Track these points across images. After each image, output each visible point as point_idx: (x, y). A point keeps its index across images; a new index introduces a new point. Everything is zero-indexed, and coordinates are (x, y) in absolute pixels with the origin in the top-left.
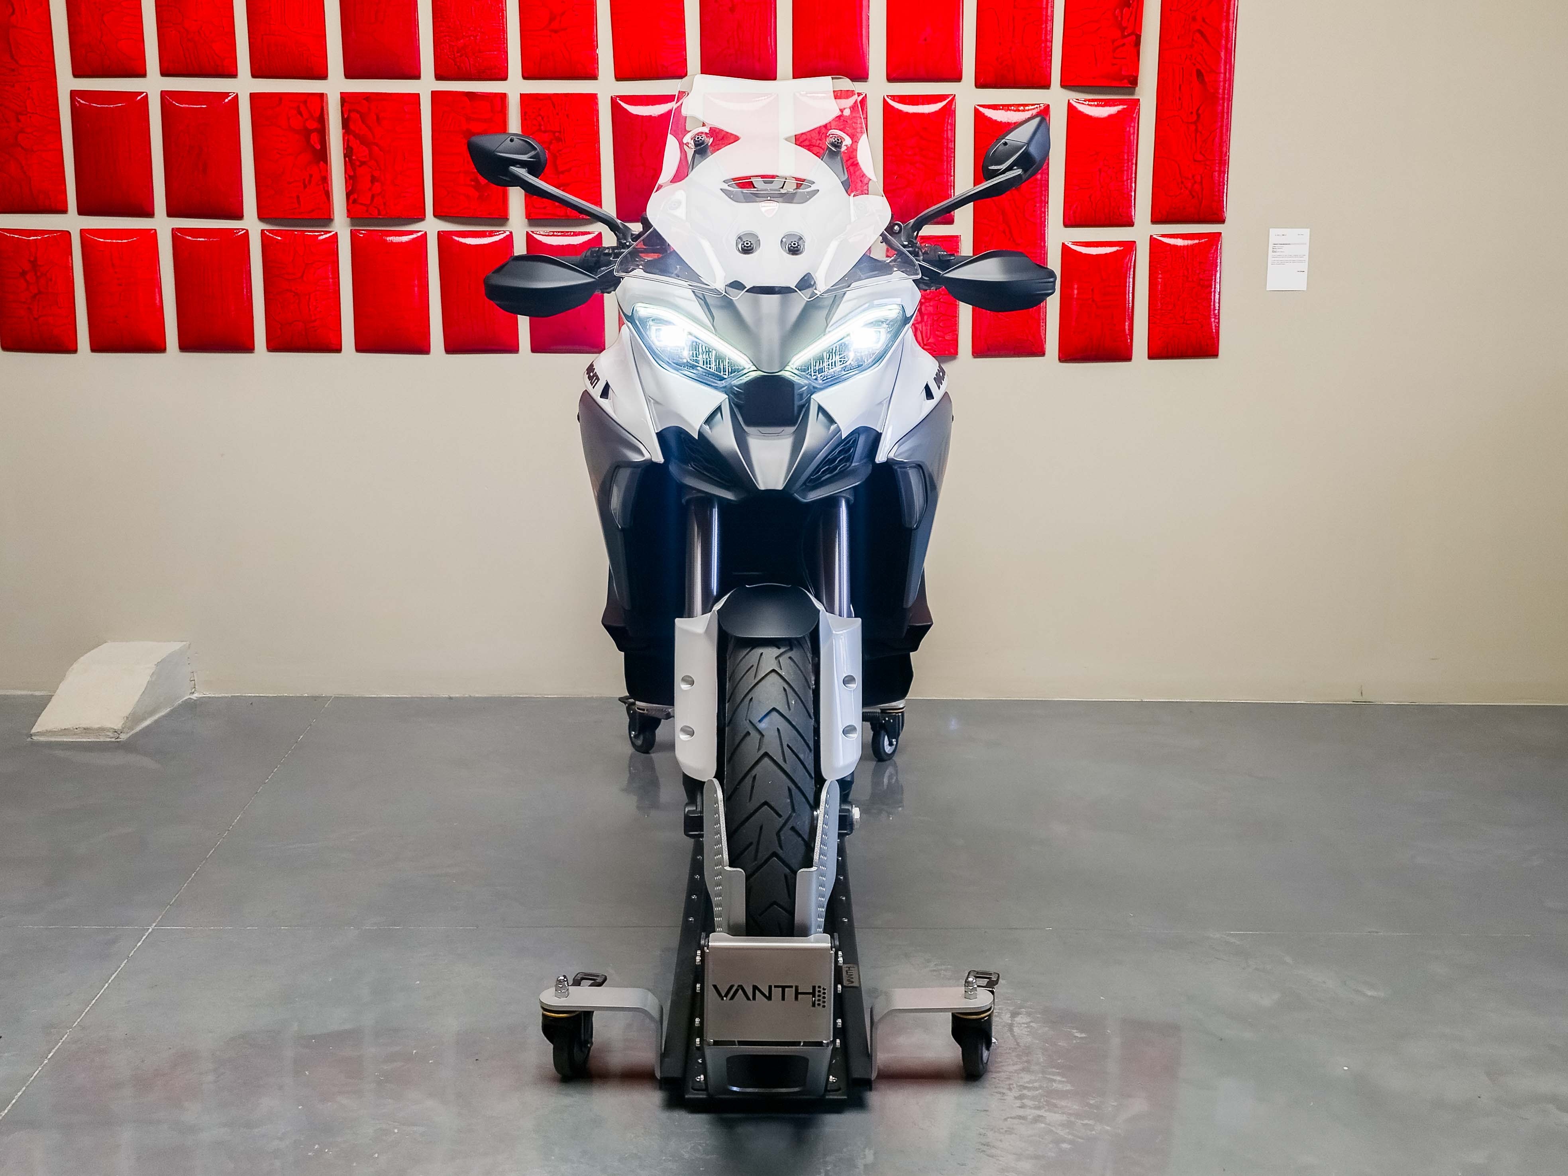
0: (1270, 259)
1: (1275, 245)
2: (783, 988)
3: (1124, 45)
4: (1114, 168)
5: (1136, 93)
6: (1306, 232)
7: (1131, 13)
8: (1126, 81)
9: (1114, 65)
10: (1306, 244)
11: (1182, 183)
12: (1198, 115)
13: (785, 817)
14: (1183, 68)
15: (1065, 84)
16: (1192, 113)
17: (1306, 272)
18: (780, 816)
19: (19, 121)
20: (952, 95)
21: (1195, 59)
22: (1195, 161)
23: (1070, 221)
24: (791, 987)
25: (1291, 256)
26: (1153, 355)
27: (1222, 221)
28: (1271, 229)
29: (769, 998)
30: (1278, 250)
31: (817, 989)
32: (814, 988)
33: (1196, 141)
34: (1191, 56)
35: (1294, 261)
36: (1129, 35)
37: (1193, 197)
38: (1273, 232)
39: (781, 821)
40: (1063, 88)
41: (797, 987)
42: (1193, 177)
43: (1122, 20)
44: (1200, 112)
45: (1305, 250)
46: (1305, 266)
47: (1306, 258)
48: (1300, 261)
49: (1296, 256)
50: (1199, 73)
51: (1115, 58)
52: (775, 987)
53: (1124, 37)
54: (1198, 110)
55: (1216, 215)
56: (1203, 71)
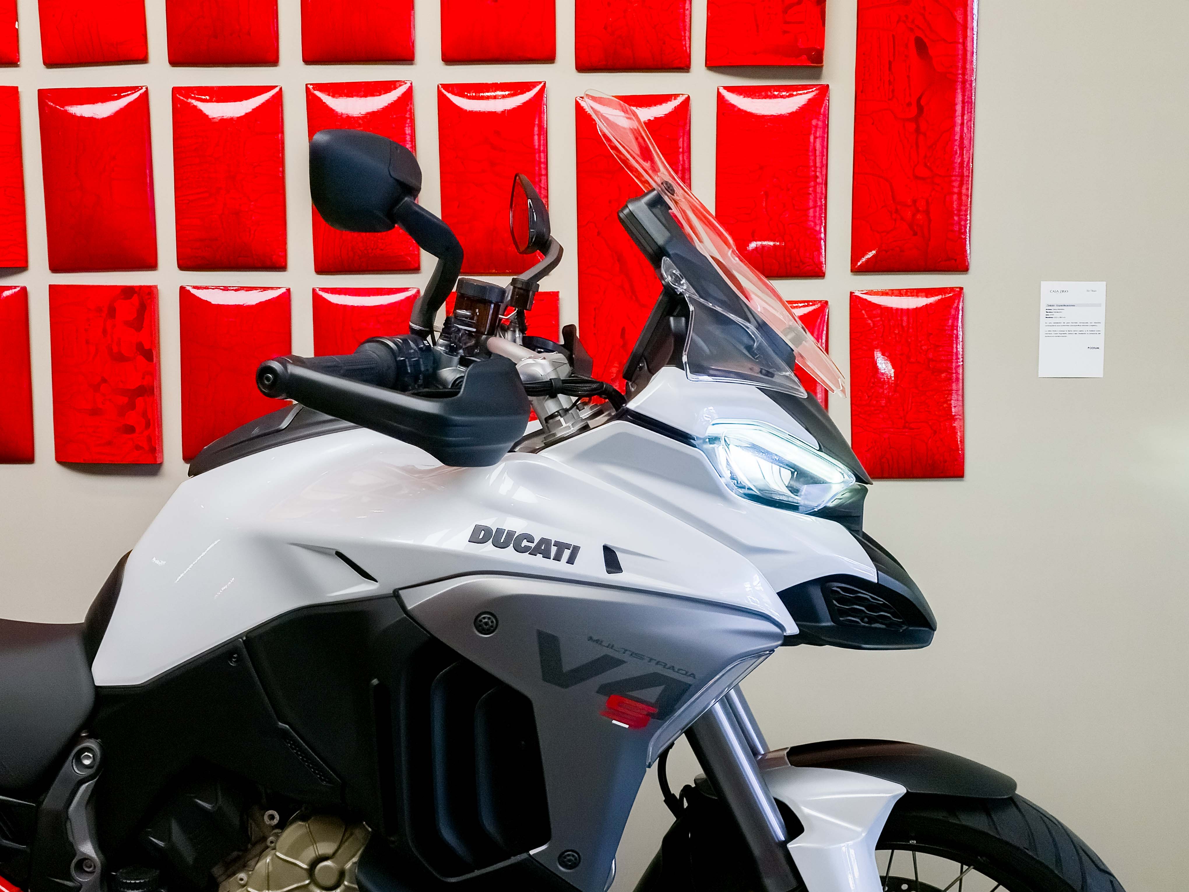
0: (1043, 329)
1: (1050, 308)
5: (823, 76)
6: (1101, 286)
8: (805, 57)
9: (785, 32)
10: (1100, 305)
11: (898, 212)
12: (920, 109)
14: (893, 36)
15: (713, 64)
17: (1102, 351)
20: (540, 83)
21: (914, 24)
22: (914, 177)
25: (1075, 324)
27: (962, 267)
28: (1042, 283)
30: (1056, 315)
34: (908, 19)
35: (1082, 333)
37: (915, 234)
38: (1046, 286)
40: (710, 70)
42: (913, 202)
44: (923, 102)
45: (1099, 315)
46: (1099, 340)
47: (1101, 327)
48: (1092, 332)
49: (1085, 324)
50: (921, 45)
51: (787, 22)
54: (920, 100)
55: (956, 260)
56: (926, 40)
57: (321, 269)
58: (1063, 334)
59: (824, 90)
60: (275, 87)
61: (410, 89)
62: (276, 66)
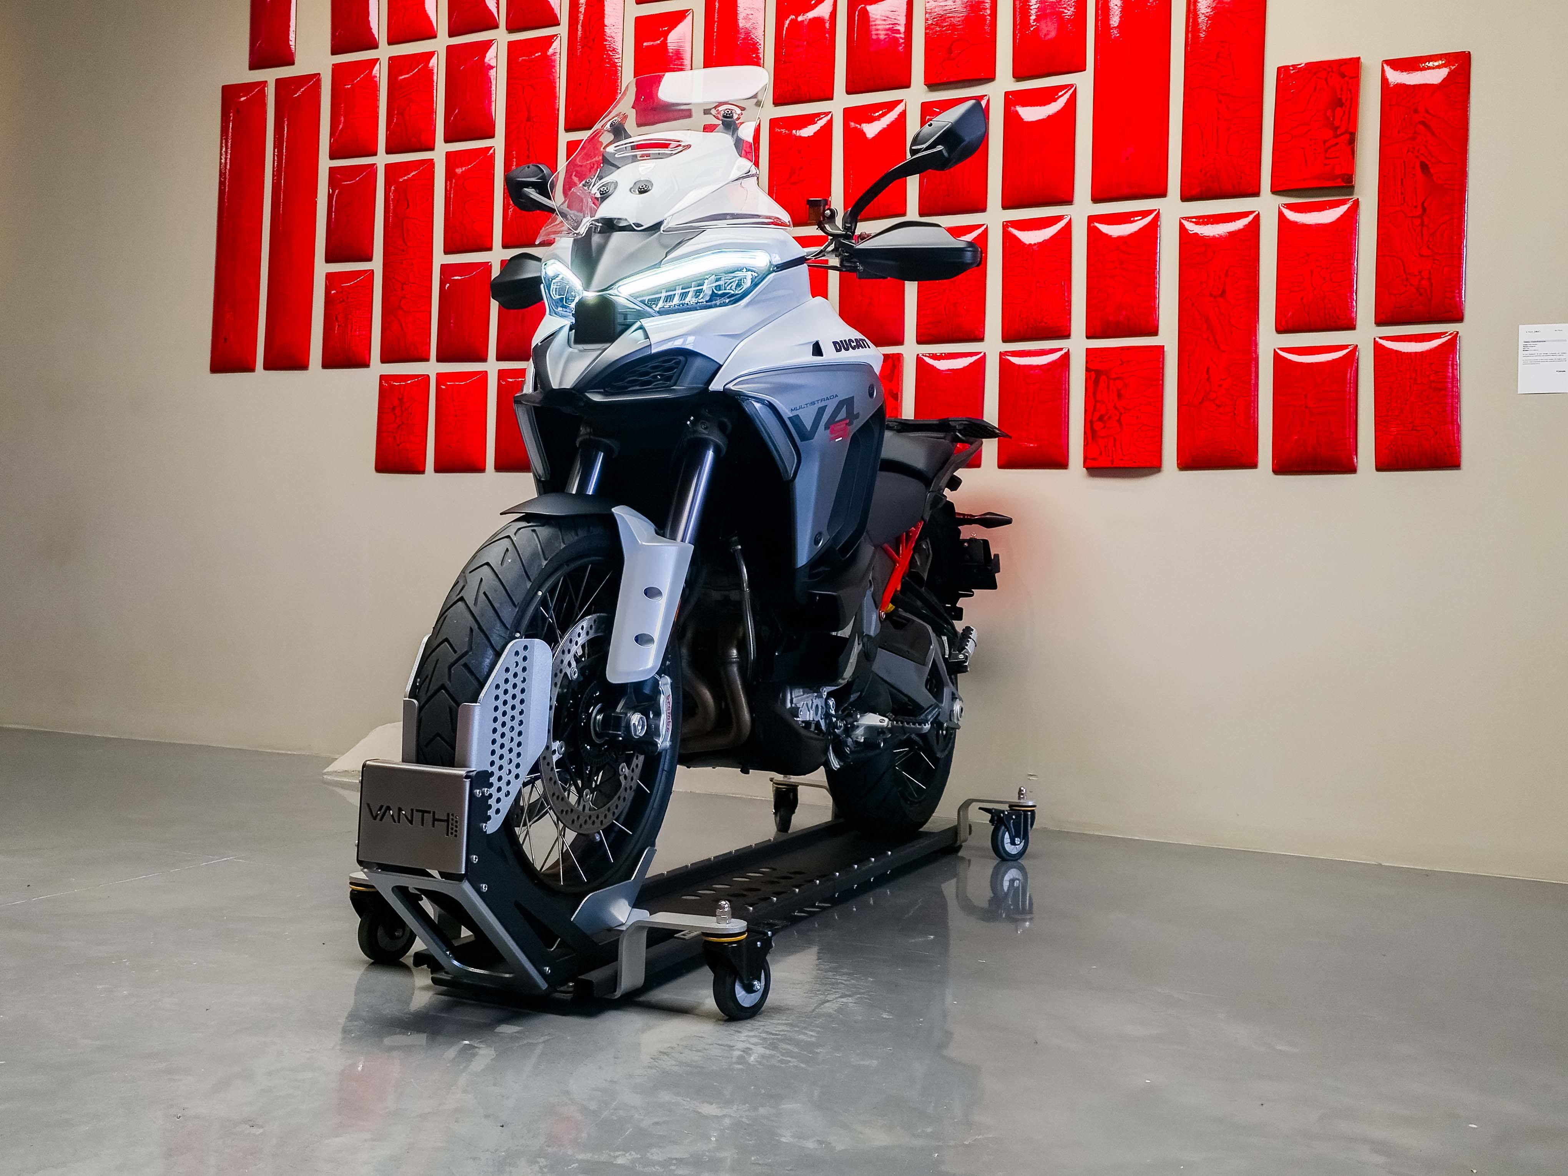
0: (1521, 359)
1: (1526, 344)
2: (423, 812)
3: (1337, 144)
4: (1327, 268)
5: (1355, 192)
6: (1565, 327)
7: (1344, 112)
8: (1339, 180)
9: (1326, 165)
11: (1407, 279)
12: (1424, 209)
13: (459, 653)
14: (1404, 162)
15: (1276, 190)
16: (1416, 207)
18: (455, 652)
19: (403, 289)
20: (1156, 210)
21: (1418, 152)
22: (1421, 256)
23: (1282, 327)
24: (429, 812)
25: (1547, 354)
26: (1381, 466)
27: (1460, 319)
28: (1520, 326)
29: (411, 822)
30: (1530, 348)
31: (451, 817)
32: (448, 815)
33: (1422, 235)
34: (1414, 148)
35: (1551, 360)
36: (1342, 134)
37: (1421, 294)
38: (1522, 328)
39: (456, 656)
40: (1276, 195)
41: (434, 813)
42: (1420, 273)
43: (1334, 119)
44: (1425, 205)
45: (1564, 348)
46: (1565, 366)
48: (1559, 360)
49: (1553, 354)
50: (1424, 167)
51: (1327, 158)
52: (418, 811)
53: (1336, 136)
54: (1423, 203)
55: (1452, 312)
56: (1428, 163)
57: (1006, 339)
58: (1537, 362)
59: (1356, 203)
60: (983, 225)
61: (1070, 222)
62: (985, 212)
